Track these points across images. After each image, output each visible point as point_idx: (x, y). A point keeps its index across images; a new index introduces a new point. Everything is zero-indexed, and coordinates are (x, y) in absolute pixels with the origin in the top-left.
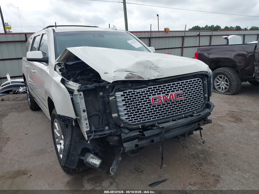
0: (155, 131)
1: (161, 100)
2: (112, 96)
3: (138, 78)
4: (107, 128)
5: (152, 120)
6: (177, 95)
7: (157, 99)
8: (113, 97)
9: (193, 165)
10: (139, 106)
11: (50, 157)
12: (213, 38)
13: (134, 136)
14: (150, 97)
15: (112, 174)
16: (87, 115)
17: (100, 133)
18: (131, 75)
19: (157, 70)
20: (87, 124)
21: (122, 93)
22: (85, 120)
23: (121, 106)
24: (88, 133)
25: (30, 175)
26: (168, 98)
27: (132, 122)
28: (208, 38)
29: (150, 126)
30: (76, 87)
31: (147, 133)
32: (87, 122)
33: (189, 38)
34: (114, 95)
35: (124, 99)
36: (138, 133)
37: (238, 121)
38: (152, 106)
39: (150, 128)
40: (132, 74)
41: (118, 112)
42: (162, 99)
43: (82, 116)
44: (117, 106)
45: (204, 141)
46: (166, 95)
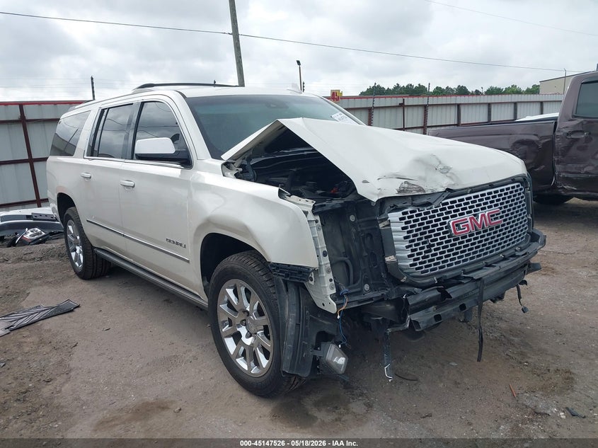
0: (466, 288)
1: (467, 225)
2: (382, 221)
3: (418, 191)
4: (367, 287)
5: (454, 266)
6: (491, 216)
7: (461, 225)
8: (386, 223)
9: (507, 357)
10: (429, 239)
11: (200, 371)
12: (430, 111)
13: (431, 298)
14: (447, 221)
15: (390, 380)
16: (329, 261)
17: (357, 298)
18: (406, 185)
19: (448, 174)
20: (331, 280)
21: (399, 214)
22: (328, 272)
23: (399, 240)
24: (335, 297)
25: (179, 408)
26: (479, 222)
27: (422, 272)
28: (421, 111)
29: (453, 278)
30: (307, 206)
31: (454, 292)
32: (331, 276)
33: (382, 111)
34: (386, 219)
35: (404, 225)
36: (436, 293)
37: (549, 273)
38: (452, 239)
39: (455, 281)
40: (408, 183)
41: (393, 252)
42: (469, 223)
43: (323, 263)
44: (392, 241)
45: (525, 308)
46: (475, 215)
